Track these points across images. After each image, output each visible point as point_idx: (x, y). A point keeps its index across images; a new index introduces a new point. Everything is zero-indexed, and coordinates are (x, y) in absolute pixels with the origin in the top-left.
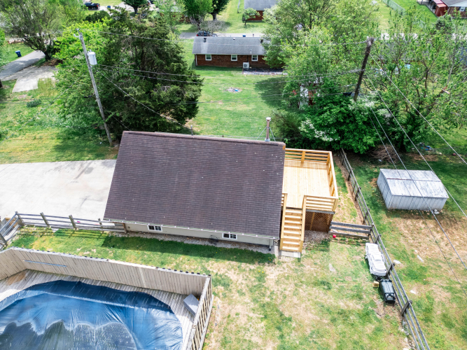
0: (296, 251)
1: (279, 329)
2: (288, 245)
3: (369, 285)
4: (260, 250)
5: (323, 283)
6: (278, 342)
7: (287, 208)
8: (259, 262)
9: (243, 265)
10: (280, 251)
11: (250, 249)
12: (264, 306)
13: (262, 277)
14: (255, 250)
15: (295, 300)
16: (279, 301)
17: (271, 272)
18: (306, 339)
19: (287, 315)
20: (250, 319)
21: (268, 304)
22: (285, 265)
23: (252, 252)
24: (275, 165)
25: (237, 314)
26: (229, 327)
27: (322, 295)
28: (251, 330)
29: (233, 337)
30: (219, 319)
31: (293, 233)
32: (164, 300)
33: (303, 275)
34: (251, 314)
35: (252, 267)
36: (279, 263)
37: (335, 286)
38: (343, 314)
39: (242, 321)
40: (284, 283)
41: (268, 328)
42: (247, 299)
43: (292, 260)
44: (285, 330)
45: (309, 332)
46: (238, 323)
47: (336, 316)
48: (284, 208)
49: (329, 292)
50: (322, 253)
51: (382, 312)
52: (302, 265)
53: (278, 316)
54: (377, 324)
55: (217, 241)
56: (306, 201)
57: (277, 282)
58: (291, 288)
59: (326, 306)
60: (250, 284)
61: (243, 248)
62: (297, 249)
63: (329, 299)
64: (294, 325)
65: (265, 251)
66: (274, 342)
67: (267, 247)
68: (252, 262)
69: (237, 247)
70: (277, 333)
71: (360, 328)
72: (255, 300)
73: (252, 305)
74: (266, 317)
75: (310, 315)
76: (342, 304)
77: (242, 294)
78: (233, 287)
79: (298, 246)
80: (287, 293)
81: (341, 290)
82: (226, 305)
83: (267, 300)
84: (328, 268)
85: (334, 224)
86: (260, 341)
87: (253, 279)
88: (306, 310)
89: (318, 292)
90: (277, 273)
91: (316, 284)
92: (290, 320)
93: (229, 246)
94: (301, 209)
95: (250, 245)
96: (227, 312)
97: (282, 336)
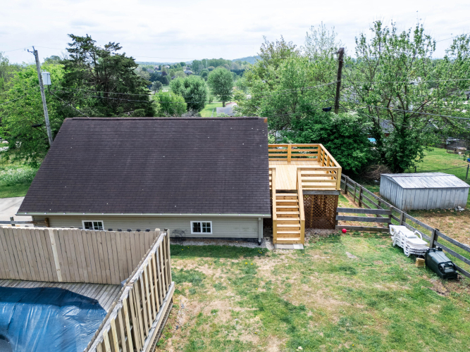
0: (296, 243)
1: (286, 320)
2: (284, 235)
3: (412, 267)
4: (244, 245)
5: (344, 269)
6: (288, 338)
7: (278, 191)
8: (245, 257)
9: (222, 260)
10: (273, 244)
11: (231, 245)
12: (257, 297)
13: (251, 270)
14: (238, 245)
15: (306, 287)
16: (280, 291)
17: (264, 266)
18: (335, 329)
19: (295, 303)
20: (235, 315)
21: (264, 295)
22: (283, 257)
23: (234, 248)
24: (257, 138)
25: (214, 311)
26: (199, 329)
27: (345, 280)
28: (238, 327)
29: (207, 341)
30: (182, 320)
31: (289, 223)
33: (311, 263)
34: (237, 309)
35: (235, 261)
36: (274, 255)
37: (362, 272)
38: (388, 298)
39: (223, 318)
40: (285, 273)
41: (266, 323)
42: (230, 292)
43: (292, 251)
44: (296, 321)
45: (336, 320)
46: (216, 321)
47: (374, 299)
48: (274, 192)
49: (355, 277)
50: (332, 244)
51: (444, 290)
52: (306, 255)
53: (281, 307)
54: (443, 303)
55: (184, 239)
56: (301, 178)
57: (274, 272)
58: (294, 278)
59: (355, 290)
60: (233, 277)
61: (221, 244)
62: (297, 239)
63: (359, 282)
64: (310, 314)
65: (252, 246)
66: (280, 338)
67: (255, 241)
68: (236, 256)
69: (213, 243)
70: (284, 326)
71: (419, 310)
72: (242, 293)
73: (238, 298)
74: (262, 309)
75: (333, 302)
76: (379, 287)
77: (220, 287)
78: (207, 282)
79: (298, 235)
80: (291, 281)
81: (371, 273)
82: (195, 303)
83: (260, 290)
84: (346, 256)
85: (342, 210)
86: (255, 340)
87: (238, 272)
88: (326, 297)
89: (343, 279)
90: (274, 264)
91: (332, 270)
92: (302, 309)
93: (201, 244)
94: (295, 191)
95: (230, 240)
96: (196, 311)
97: (293, 329)
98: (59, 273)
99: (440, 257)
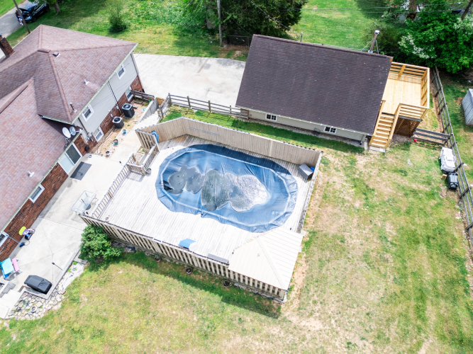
0: (382, 148)
1: (365, 194)
2: (376, 142)
3: (437, 177)
4: (352, 144)
5: (401, 171)
6: (364, 202)
7: (383, 113)
8: (351, 152)
9: (339, 152)
10: (369, 146)
11: (345, 142)
12: (354, 180)
13: (353, 162)
14: (348, 143)
15: (378, 179)
16: (366, 178)
17: (361, 160)
18: (384, 203)
19: (371, 187)
20: (343, 186)
21: (358, 179)
22: (372, 156)
23: (346, 144)
24: (380, 75)
25: (334, 182)
26: (328, 189)
27: (399, 179)
28: (344, 192)
29: (331, 195)
30: (321, 183)
31: (383, 133)
32: (283, 165)
33: (386, 164)
34: (345, 184)
35: (346, 154)
36: (367, 154)
37: (410, 175)
38: (415, 192)
39: (338, 187)
40: (370, 168)
41: (356, 193)
42: (342, 174)
43: (378, 153)
44: (369, 195)
45: (386, 198)
46: (335, 187)
47: (408, 192)
48: (380, 113)
49: (405, 178)
50: (403, 151)
51: (444, 194)
52: (385, 158)
53: (364, 187)
54: (439, 201)
55: (319, 133)
56: (400, 109)
57: (365, 167)
58: (375, 172)
59: (401, 185)
60: (344, 165)
61: (339, 141)
62: (383, 146)
63: (405, 182)
64: (376, 193)
65: (356, 145)
66: (361, 201)
67: (359, 142)
68: (346, 151)
69: (335, 139)
70: (364, 196)
71: (426, 202)
72: (348, 176)
73: (345, 178)
74: (355, 186)
75: (388, 189)
76: (414, 186)
77: (337, 170)
78: (330, 165)
79: (384, 143)
80: (372, 174)
81: (415, 177)
82: (326, 176)
83: (356, 176)
84: (407, 162)
85: (419, 130)
86: (351, 200)
87: (346, 162)
88: (386, 186)
89: (398, 178)
90: (366, 161)
91: (395, 171)
92: (373, 190)
93: (328, 138)
94: (394, 115)
95: (345, 139)
96: (326, 180)
97: (367, 199)
98: (270, 152)
99: (453, 179)
